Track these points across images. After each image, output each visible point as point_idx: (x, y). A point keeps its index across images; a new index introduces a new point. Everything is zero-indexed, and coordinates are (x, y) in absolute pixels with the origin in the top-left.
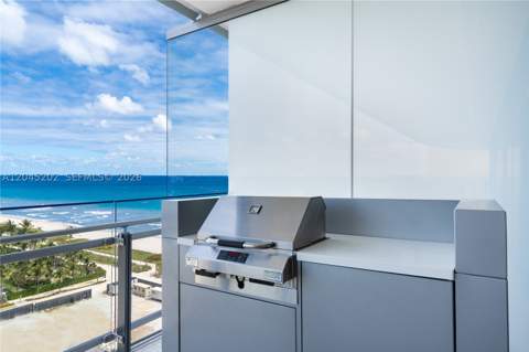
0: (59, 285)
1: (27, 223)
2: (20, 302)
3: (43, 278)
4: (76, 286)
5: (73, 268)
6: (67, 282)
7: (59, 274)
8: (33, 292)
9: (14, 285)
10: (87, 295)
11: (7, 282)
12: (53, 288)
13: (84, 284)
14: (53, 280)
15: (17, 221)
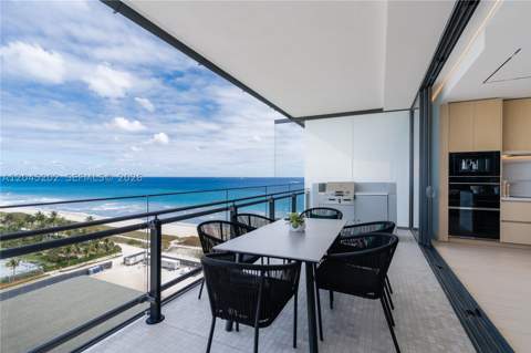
0: (86, 259)
1: (54, 214)
2: (54, 274)
3: (72, 254)
4: (98, 260)
5: (97, 246)
6: (92, 257)
7: (86, 251)
8: (65, 265)
9: (49, 260)
10: (109, 266)
11: (43, 258)
12: (81, 261)
13: (105, 258)
14: (80, 256)
15: (47, 212)
